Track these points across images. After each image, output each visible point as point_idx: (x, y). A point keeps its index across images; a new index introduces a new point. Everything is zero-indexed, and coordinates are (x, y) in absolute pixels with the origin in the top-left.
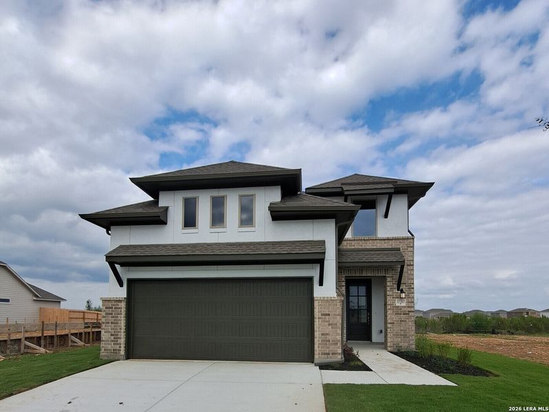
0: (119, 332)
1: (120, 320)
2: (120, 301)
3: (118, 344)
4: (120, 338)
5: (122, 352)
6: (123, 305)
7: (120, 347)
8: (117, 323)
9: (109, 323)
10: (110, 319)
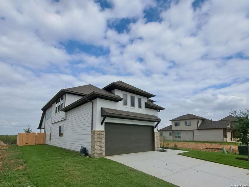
0: (102, 145)
1: (103, 140)
2: (103, 132)
3: (102, 150)
4: (103, 148)
5: (104, 154)
6: (104, 133)
7: (103, 152)
8: (102, 141)
9: (98, 141)
10: (99, 140)
